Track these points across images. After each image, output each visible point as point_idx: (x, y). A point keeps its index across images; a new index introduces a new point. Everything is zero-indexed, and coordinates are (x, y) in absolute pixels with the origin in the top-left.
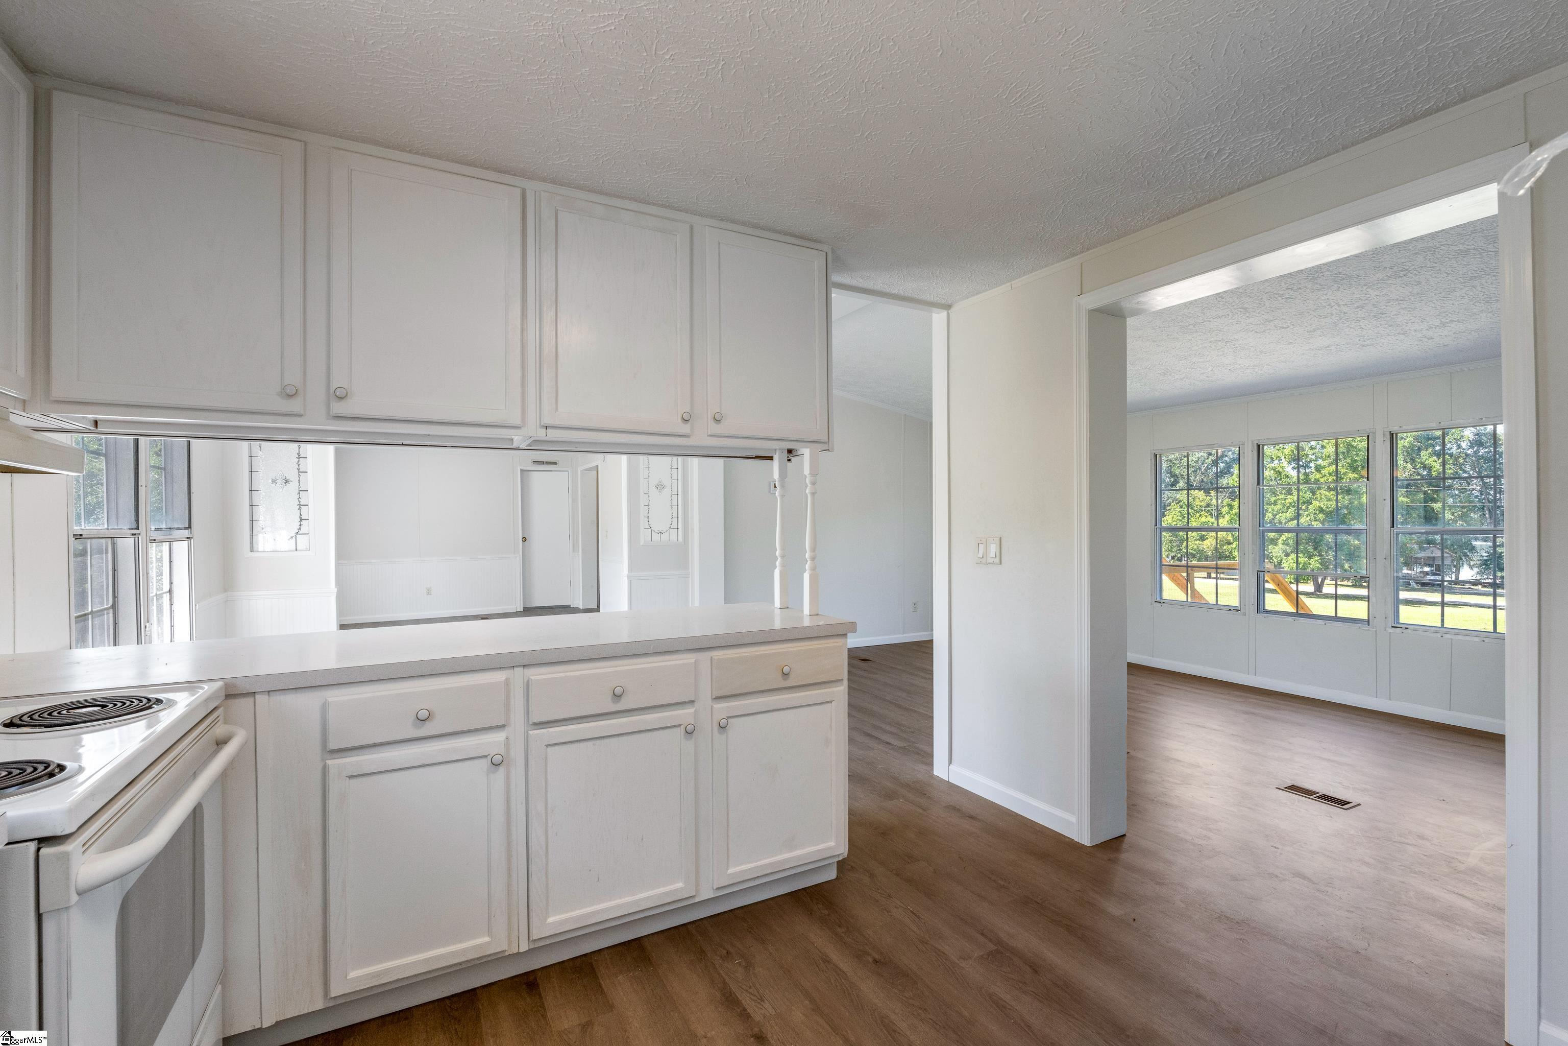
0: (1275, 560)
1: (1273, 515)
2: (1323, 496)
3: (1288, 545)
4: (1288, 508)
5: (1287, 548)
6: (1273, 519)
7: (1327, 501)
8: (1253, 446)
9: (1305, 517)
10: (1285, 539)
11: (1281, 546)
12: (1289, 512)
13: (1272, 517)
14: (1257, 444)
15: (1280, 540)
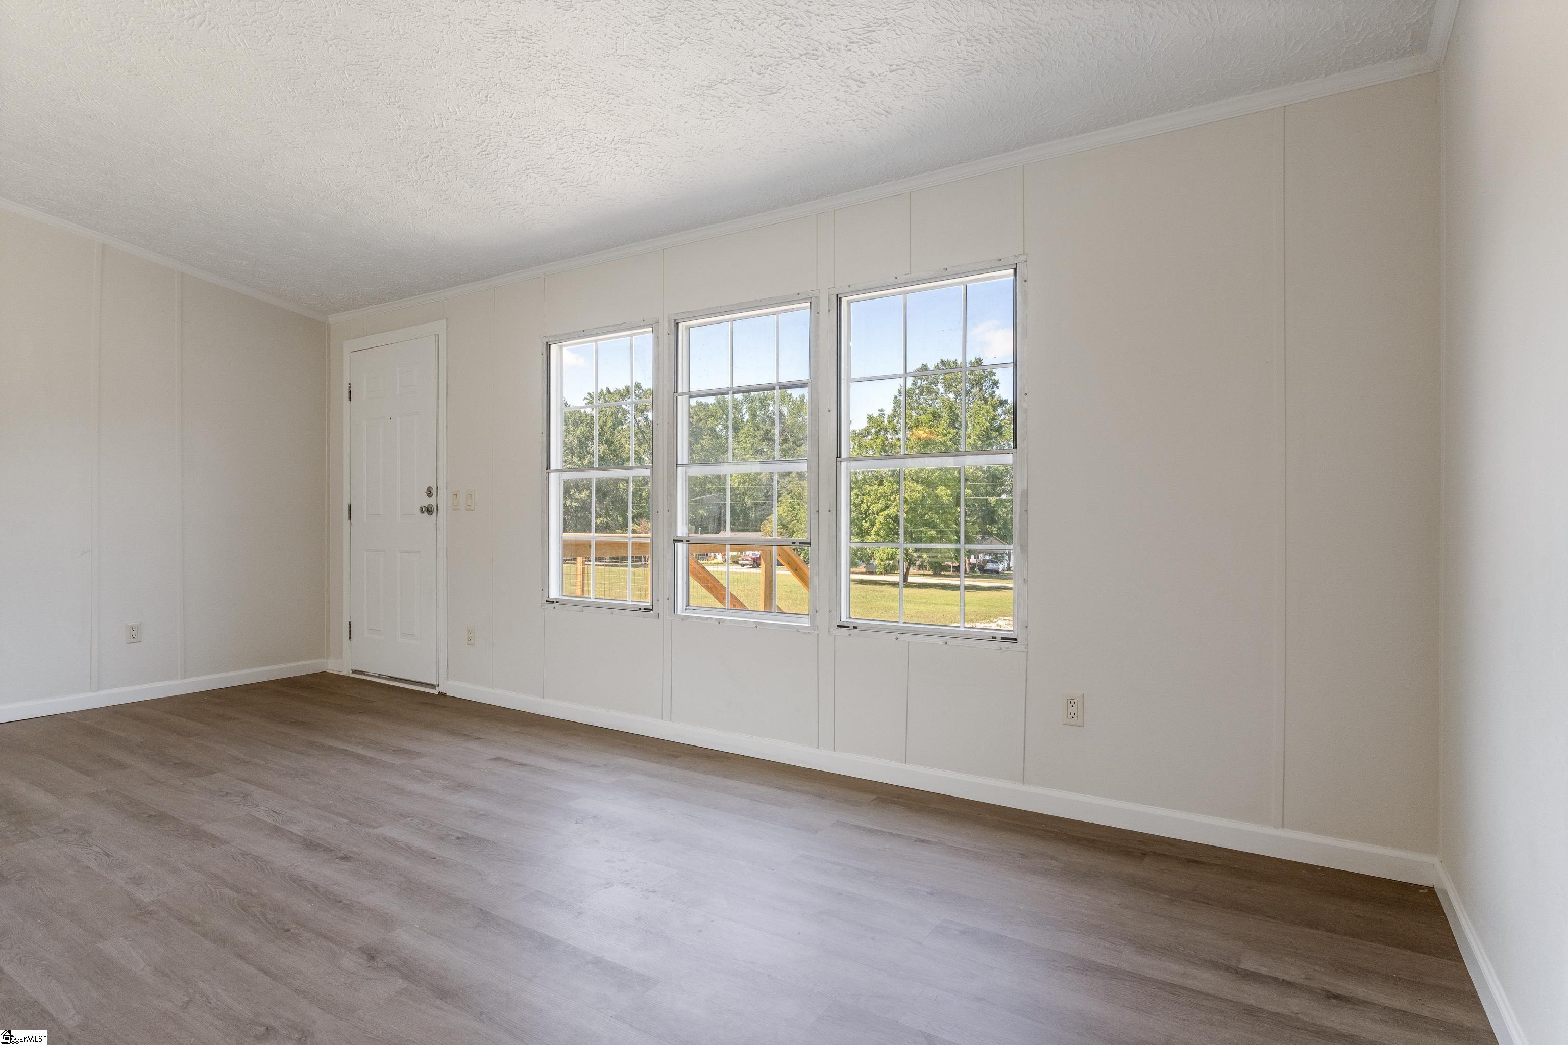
0: (869, 551)
1: (867, 506)
2: (907, 487)
3: (878, 535)
4: (879, 499)
5: (879, 538)
6: (868, 510)
7: (910, 492)
8: (669, 325)
9: (893, 507)
10: (876, 530)
11: (873, 536)
12: (880, 502)
13: (866, 507)
14: (675, 321)
15: (873, 531)
